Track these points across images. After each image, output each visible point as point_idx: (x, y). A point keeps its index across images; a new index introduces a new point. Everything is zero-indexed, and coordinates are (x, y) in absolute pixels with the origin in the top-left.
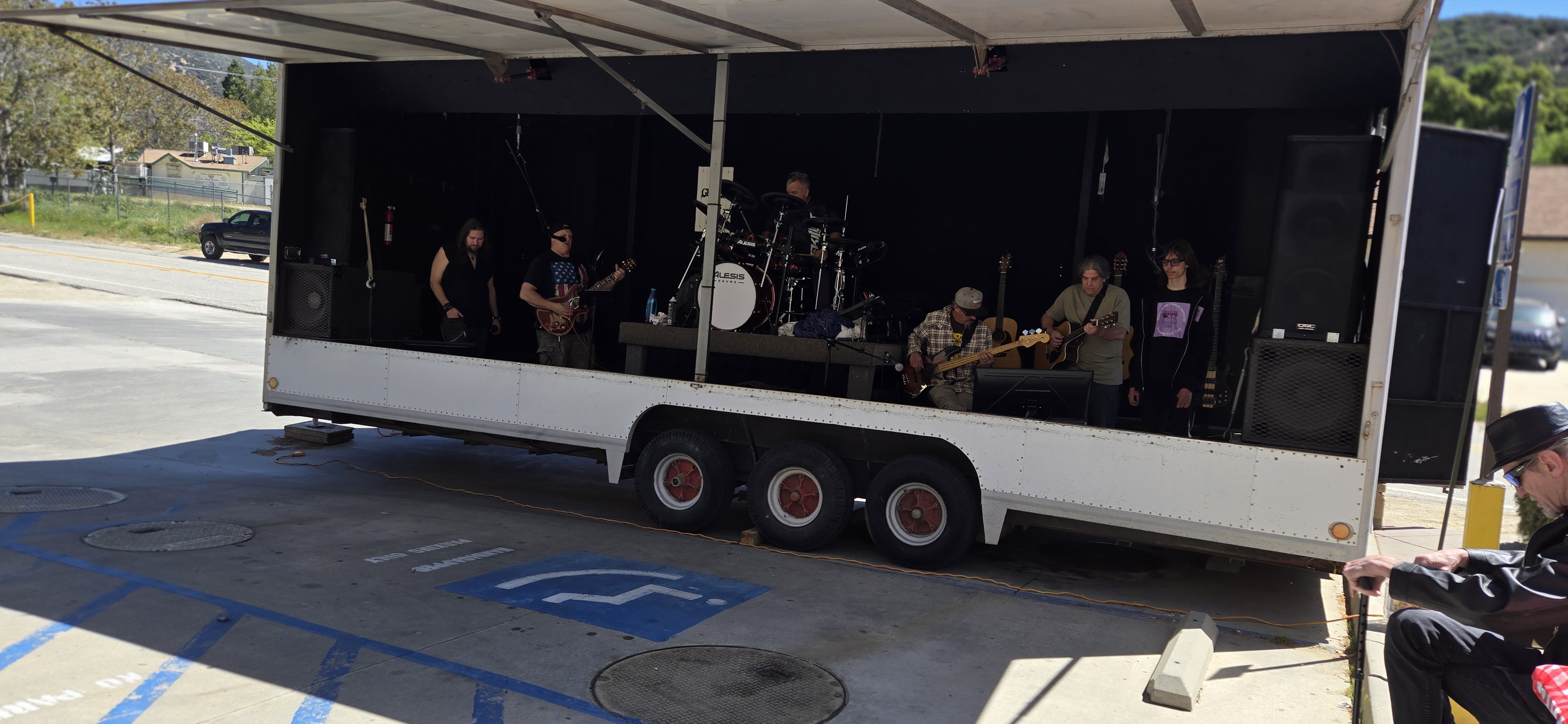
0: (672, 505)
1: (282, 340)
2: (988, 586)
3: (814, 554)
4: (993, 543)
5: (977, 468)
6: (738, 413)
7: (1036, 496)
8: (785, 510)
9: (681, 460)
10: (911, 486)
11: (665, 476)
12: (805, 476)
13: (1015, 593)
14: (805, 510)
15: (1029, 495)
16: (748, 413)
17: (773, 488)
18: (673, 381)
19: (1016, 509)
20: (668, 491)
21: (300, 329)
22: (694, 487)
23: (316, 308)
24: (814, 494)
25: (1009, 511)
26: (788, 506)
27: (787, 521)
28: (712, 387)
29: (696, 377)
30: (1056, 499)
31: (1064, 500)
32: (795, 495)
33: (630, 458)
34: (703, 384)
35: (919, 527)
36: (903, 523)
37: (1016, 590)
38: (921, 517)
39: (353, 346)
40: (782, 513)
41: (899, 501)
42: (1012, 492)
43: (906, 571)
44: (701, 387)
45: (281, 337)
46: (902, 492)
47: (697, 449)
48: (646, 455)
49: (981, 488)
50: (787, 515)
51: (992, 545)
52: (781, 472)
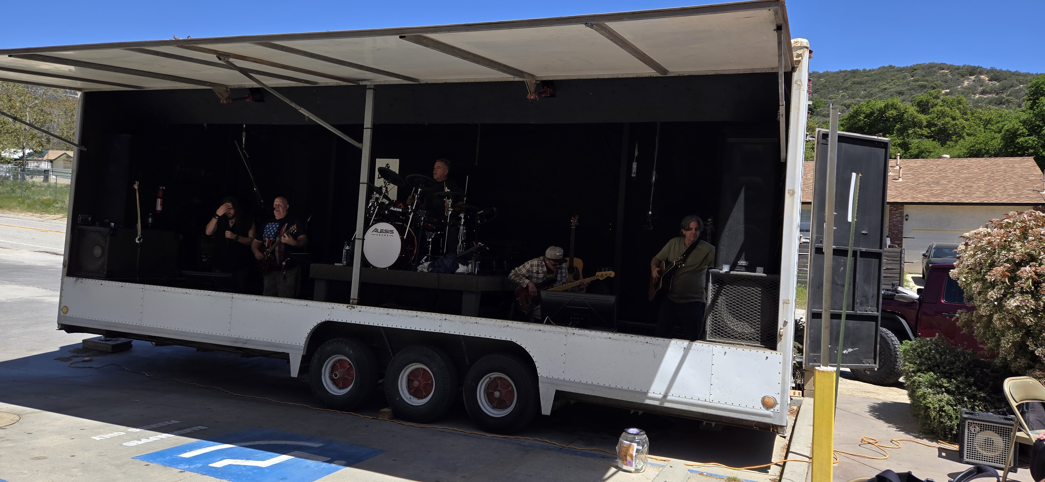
0: (334, 392)
1: (72, 279)
2: (543, 445)
3: (429, 425)
4: (547, 414)
5: (536, 362)
6: (379, 325)
7: (574, 380)
8: (411, 394)
9: (341, 360)
10: (494, 375)
11: (330, 371)
12: (424, 369)
13: (561, 449)
14: (424, 394)
15: (570, 379)
16: (385, 326)
17: (402, 378)
18: (336, 304)
19: (562, 390)
20: (332, 382)
21: (86, 272)
22: (350, 378)
23: (98, 257)
24: (430, 382)
25: (557, 392)
26: (413, 391)
27: (411, 401)
28: (361, 308)
29: (351, 301)
30: (587, 382)
31: (592, 383)
32: (416, 383)
33: (306, 359)
34: (355, 306)
35: (499, 404)
36: (489, 401)
37: (562, 447)
38: (500, 397)
39: (120, 283)
40: (408, 395)
41: (487, 386)
42: (558, 378)
43: (489, 435)
44: (354, 308)
45: (71, 278)
46: (488, 379)
47: (351, 352)
48: (316, 356)
49: (539, 375)
50: (412, 397)
51: (546, 415)
52: (407, 367)
